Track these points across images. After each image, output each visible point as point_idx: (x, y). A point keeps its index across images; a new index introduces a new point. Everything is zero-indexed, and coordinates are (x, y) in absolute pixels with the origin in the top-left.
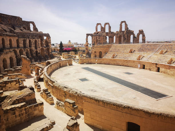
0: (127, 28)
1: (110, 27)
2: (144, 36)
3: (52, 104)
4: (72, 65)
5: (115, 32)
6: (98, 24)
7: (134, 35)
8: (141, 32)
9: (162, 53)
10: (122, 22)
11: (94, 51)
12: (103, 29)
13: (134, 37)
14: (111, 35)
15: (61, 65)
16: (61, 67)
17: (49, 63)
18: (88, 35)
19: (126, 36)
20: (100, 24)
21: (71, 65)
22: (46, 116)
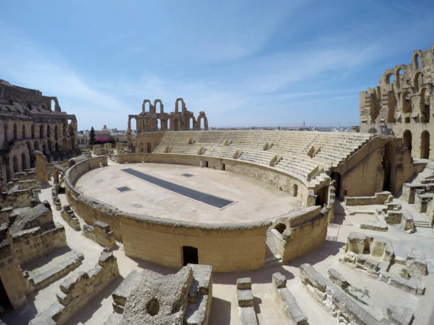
0: (184, 108)
1: (162, 107)
2: (206, 120)
3: (78, 229)
4: (107, 165)
5: (169, 113)
6: (145, 101)
7: (194, 118)
8: (202, 115)
9: (226, 144)
10: (178, 100)
11: (140, 142)
12: (153, 108)
13: (194, 122)
14: (164, 117)
15: (91, 166)
16: (90, 169)
17: (73, 163)
18: (131, 117)
19: (184, 119)
20: (148, 101)
21: (105, 165)
22: (71, 247)
